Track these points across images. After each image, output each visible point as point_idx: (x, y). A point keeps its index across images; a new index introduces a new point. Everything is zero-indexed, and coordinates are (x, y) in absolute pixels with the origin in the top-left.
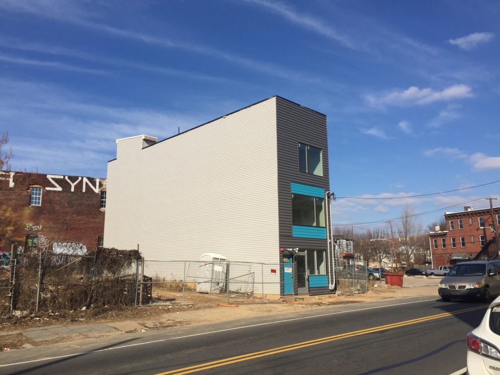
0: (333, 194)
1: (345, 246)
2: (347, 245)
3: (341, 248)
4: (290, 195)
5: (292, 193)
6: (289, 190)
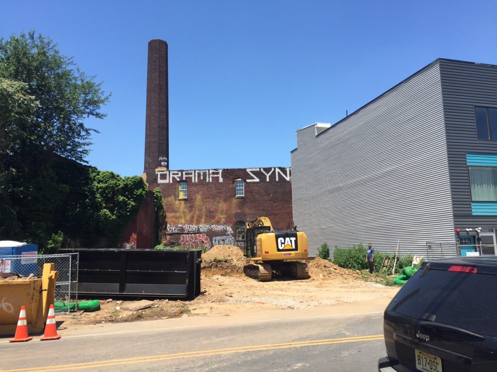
4: (466, 169)
5: (469, 166)
6: (464, 162)
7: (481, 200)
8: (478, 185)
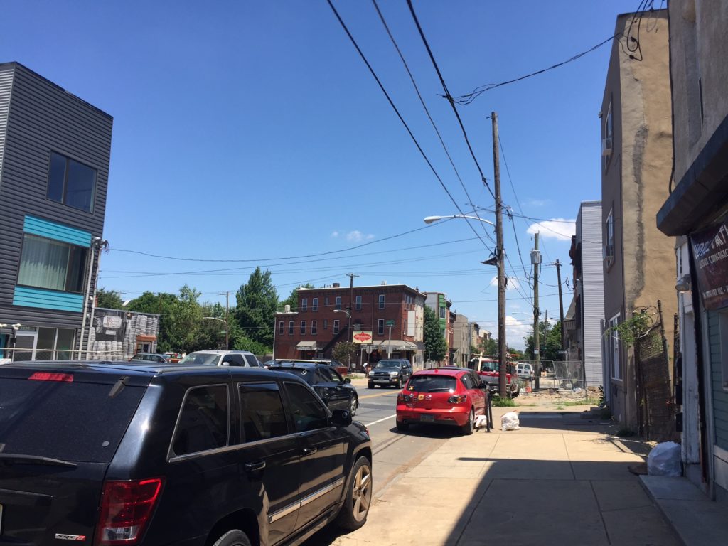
0: (106, 243)
1: (143, 324)
2: (148, 324)
3: (137, 327)
4: (20, 236)
5: (25, 233)
6: (20, 226)
7: (29, 285)
8: (31, 262)
